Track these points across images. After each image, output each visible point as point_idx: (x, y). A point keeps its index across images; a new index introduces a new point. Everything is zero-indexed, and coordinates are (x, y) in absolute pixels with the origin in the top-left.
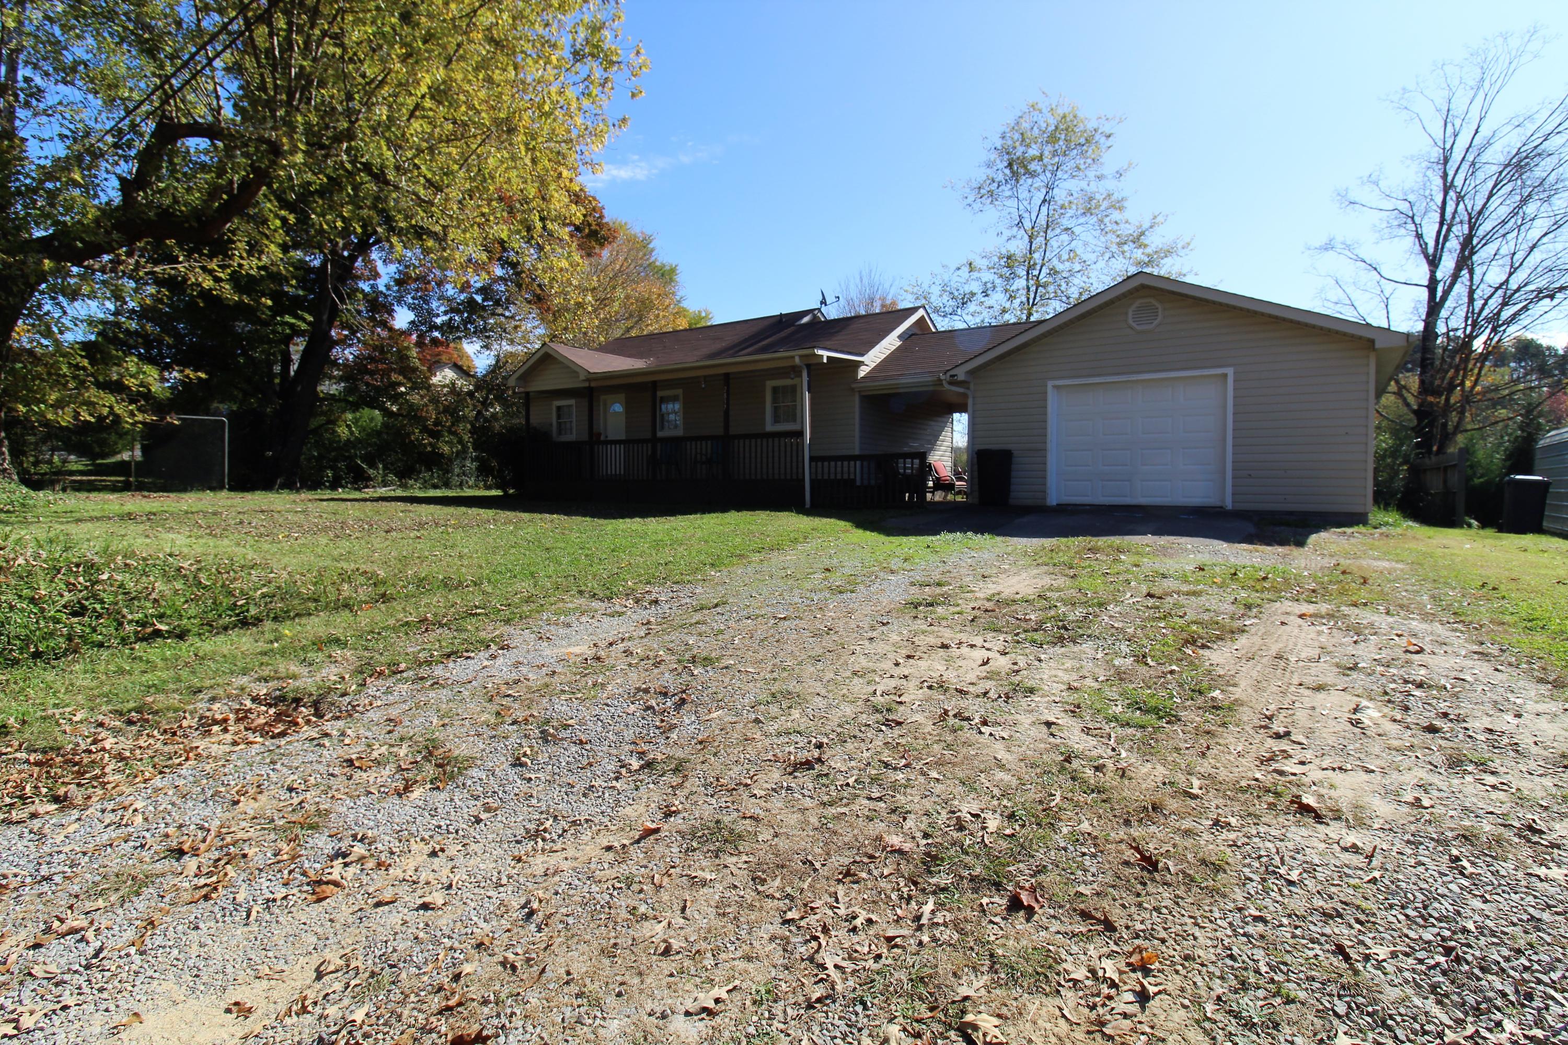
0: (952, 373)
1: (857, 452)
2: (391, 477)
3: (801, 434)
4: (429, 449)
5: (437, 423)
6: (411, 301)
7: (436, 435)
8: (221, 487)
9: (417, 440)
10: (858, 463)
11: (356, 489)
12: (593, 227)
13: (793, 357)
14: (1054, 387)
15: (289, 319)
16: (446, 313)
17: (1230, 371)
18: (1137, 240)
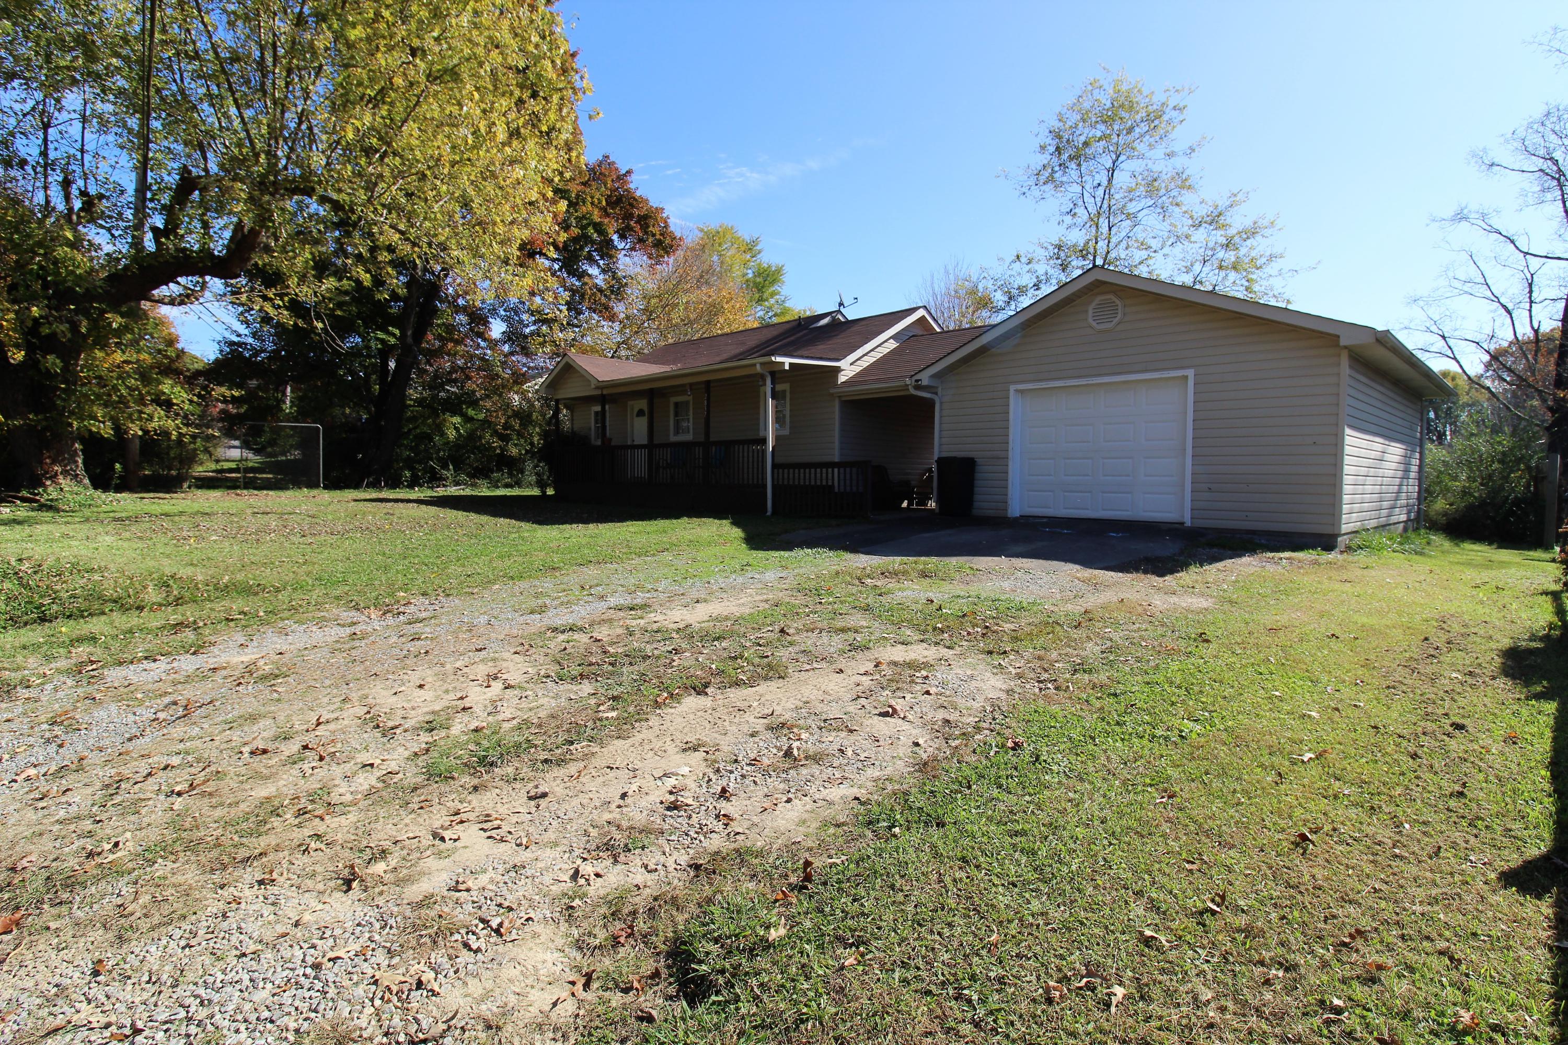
0: (917, 377)
1: (837, 459)
2: (463, 477)
3: (764, 441)
4: (498, 451)
5: (506, 426)
6: (503, 313)
7: (505, 438)
8: (317, 486)
9: (488, 443)
10: (836, 470)
11: (432, 488)
12: (658, 237)
13: (754, 365)
14: (1016, 391)
15: (381, 335)
16: (535, 323)
17: (1190, 373)
18: (1215, 220)
